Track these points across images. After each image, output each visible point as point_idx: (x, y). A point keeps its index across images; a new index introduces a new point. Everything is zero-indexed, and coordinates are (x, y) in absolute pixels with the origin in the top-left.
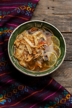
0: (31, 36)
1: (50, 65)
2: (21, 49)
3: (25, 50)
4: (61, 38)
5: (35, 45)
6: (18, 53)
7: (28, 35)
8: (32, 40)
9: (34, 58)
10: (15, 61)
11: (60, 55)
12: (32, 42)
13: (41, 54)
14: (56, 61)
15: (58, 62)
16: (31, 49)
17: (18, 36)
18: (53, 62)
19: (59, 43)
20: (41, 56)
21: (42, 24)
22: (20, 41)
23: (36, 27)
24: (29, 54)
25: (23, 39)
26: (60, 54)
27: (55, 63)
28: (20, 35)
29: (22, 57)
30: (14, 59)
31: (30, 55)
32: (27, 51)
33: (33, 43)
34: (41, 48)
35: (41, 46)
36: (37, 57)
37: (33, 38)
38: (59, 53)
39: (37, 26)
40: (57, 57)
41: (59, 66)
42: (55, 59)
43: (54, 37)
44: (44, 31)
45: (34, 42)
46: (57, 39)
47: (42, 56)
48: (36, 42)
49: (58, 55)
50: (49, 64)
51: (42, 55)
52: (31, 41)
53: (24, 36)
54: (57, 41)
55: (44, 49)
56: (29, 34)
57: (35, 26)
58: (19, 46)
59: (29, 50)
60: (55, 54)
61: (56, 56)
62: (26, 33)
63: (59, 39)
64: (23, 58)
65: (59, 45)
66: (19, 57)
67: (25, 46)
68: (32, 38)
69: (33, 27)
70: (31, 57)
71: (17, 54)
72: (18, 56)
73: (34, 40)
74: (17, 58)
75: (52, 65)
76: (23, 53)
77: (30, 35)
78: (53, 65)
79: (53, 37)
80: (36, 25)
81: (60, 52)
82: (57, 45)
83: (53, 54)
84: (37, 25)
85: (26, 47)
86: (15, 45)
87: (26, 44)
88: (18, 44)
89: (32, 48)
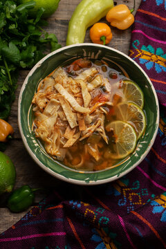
0: (74, 83)
1: (121, 153)
2: (49, 115)
3: (59, 117)
4: (146, 86)
5: (82, 104)
6: (44, 125)
7: (66, 79)
8: (75, 91)
9: (81, 137)
10: (36, 145)
11: (143, 129)
12: (76, 97)
13: (98, 127)
14: (134, 144)
15: (140, 146)
16: (73, 115)
17: (42, 81)
18: (128, 147)
19: (142, 100)
20: (97, 132)
21: (100, 51)
22: (48, 95)
23: (85, 59)
24: (70, 128)
25: (55, 89)
26: (144, 127)
27: (132, 149)
28: (46, 78)
29: (52, 133)
30: (34, 141)
31: (72, 129)
32: (64, 119)
33: (79, 100)
34: (97, 111)
35: (99, 108)
36: (88, 135)
37: (79, 87)
38: (141, 124)
39: (87, 56)
40: (137, 134)
41: (142, 157)
42: (133, 138)
43: (129, 85)
44: (104, 70)
45: (81, 97)
46: (138, 88)
47: (102, 133)
48: (87, 97)
49: (140, 129)
50: (118, 152)
51: (100, 130)
52: (73, 93)
53: (56, 82)
54: (137, 93)
55: (104, 114)
56: (69, 77)
57: (82, 57)
58: (44, 109)
59: (68, 118)
60: (132, 126)
61: (134, 133)
62: (61, 73)
63: (142, 88)
64: (56, 138)
65: (142, 105)
66: (45, 135)
67: (58, 107)
68: (75, 86)
69: (77, 59)
70: (75, 134)
71: (41, 127)
72: (43, 132)
73: (81, 92)
74: (42, 136)
75: (125, 153)
76: (55, 125)
77: (70, 80)
78: (128, 153)
79: (127, 83)
80: (85, 55)
81: (144, 121)
82: (138, 103)
83: (127, 127)
84: (87, 54)
85: (61, 109)
86: (35, 105)
87: (61, 102)
88: (41, 103)
89: (76, 112)
